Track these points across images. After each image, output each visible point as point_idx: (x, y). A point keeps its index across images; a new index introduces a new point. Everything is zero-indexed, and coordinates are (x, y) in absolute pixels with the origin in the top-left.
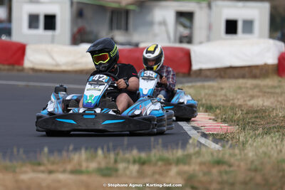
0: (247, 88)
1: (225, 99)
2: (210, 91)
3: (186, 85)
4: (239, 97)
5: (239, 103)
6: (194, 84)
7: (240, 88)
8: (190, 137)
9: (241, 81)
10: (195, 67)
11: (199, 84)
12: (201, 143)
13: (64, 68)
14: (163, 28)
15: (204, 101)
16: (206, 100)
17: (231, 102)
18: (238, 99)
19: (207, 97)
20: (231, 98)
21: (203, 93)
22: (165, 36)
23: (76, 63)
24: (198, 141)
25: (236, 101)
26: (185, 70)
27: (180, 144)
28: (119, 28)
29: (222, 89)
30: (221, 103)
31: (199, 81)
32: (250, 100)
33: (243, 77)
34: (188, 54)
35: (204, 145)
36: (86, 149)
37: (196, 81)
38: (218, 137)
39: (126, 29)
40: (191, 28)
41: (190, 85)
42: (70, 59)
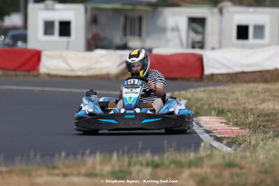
0: (258, 92)
1: (237, 102)
2: (222, 96)
3: (198, 89)
4: (251, 100)
5: (250, 107)
6: (206, 88)
7: (252, 92)
8: (202, 140)
9: (252, 85)
10: (207, 71)
11: (211, 88)
12: (212, 146)
13: (79, 73)
14: (176, 34)
15: (216, 105)
16: (218, 104)
17: (243, 105)
18: (249, 103)
19: (219, 101)
20: (243, 102)
21: (215, 96)
22: (177, 42)
23: (90, 69)
24: (210, 144)
25: (247, 105)
26: (198, 75)
27: (193, 148)
28: (132, 34)
29: (233, 93)
30: (233, 107)
31: (211, 85)
32: (261, 104)
33: (254, 81)
34: (200, 59)
35: (215, 148)
36: (101, 152)
37: (207, 86)
38: (230, 140)
39: (140, 35)
40: (203, 33)
41: (202, 89)
42: (85, 64)
